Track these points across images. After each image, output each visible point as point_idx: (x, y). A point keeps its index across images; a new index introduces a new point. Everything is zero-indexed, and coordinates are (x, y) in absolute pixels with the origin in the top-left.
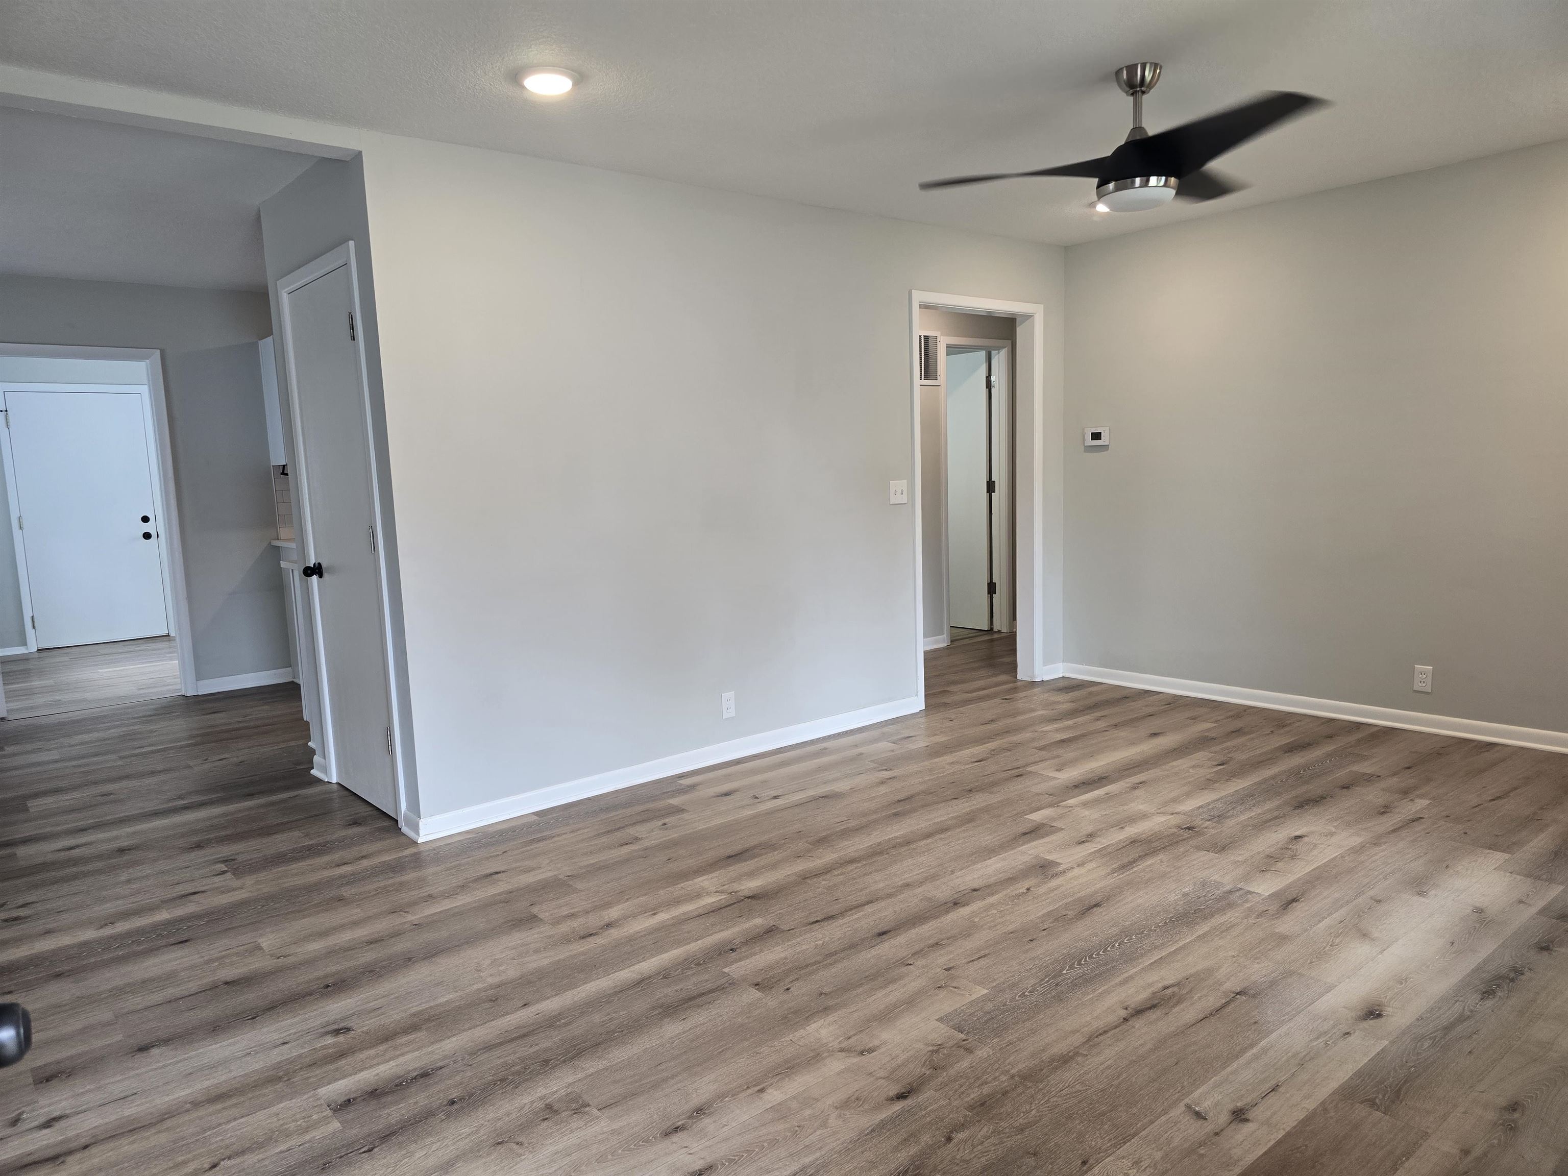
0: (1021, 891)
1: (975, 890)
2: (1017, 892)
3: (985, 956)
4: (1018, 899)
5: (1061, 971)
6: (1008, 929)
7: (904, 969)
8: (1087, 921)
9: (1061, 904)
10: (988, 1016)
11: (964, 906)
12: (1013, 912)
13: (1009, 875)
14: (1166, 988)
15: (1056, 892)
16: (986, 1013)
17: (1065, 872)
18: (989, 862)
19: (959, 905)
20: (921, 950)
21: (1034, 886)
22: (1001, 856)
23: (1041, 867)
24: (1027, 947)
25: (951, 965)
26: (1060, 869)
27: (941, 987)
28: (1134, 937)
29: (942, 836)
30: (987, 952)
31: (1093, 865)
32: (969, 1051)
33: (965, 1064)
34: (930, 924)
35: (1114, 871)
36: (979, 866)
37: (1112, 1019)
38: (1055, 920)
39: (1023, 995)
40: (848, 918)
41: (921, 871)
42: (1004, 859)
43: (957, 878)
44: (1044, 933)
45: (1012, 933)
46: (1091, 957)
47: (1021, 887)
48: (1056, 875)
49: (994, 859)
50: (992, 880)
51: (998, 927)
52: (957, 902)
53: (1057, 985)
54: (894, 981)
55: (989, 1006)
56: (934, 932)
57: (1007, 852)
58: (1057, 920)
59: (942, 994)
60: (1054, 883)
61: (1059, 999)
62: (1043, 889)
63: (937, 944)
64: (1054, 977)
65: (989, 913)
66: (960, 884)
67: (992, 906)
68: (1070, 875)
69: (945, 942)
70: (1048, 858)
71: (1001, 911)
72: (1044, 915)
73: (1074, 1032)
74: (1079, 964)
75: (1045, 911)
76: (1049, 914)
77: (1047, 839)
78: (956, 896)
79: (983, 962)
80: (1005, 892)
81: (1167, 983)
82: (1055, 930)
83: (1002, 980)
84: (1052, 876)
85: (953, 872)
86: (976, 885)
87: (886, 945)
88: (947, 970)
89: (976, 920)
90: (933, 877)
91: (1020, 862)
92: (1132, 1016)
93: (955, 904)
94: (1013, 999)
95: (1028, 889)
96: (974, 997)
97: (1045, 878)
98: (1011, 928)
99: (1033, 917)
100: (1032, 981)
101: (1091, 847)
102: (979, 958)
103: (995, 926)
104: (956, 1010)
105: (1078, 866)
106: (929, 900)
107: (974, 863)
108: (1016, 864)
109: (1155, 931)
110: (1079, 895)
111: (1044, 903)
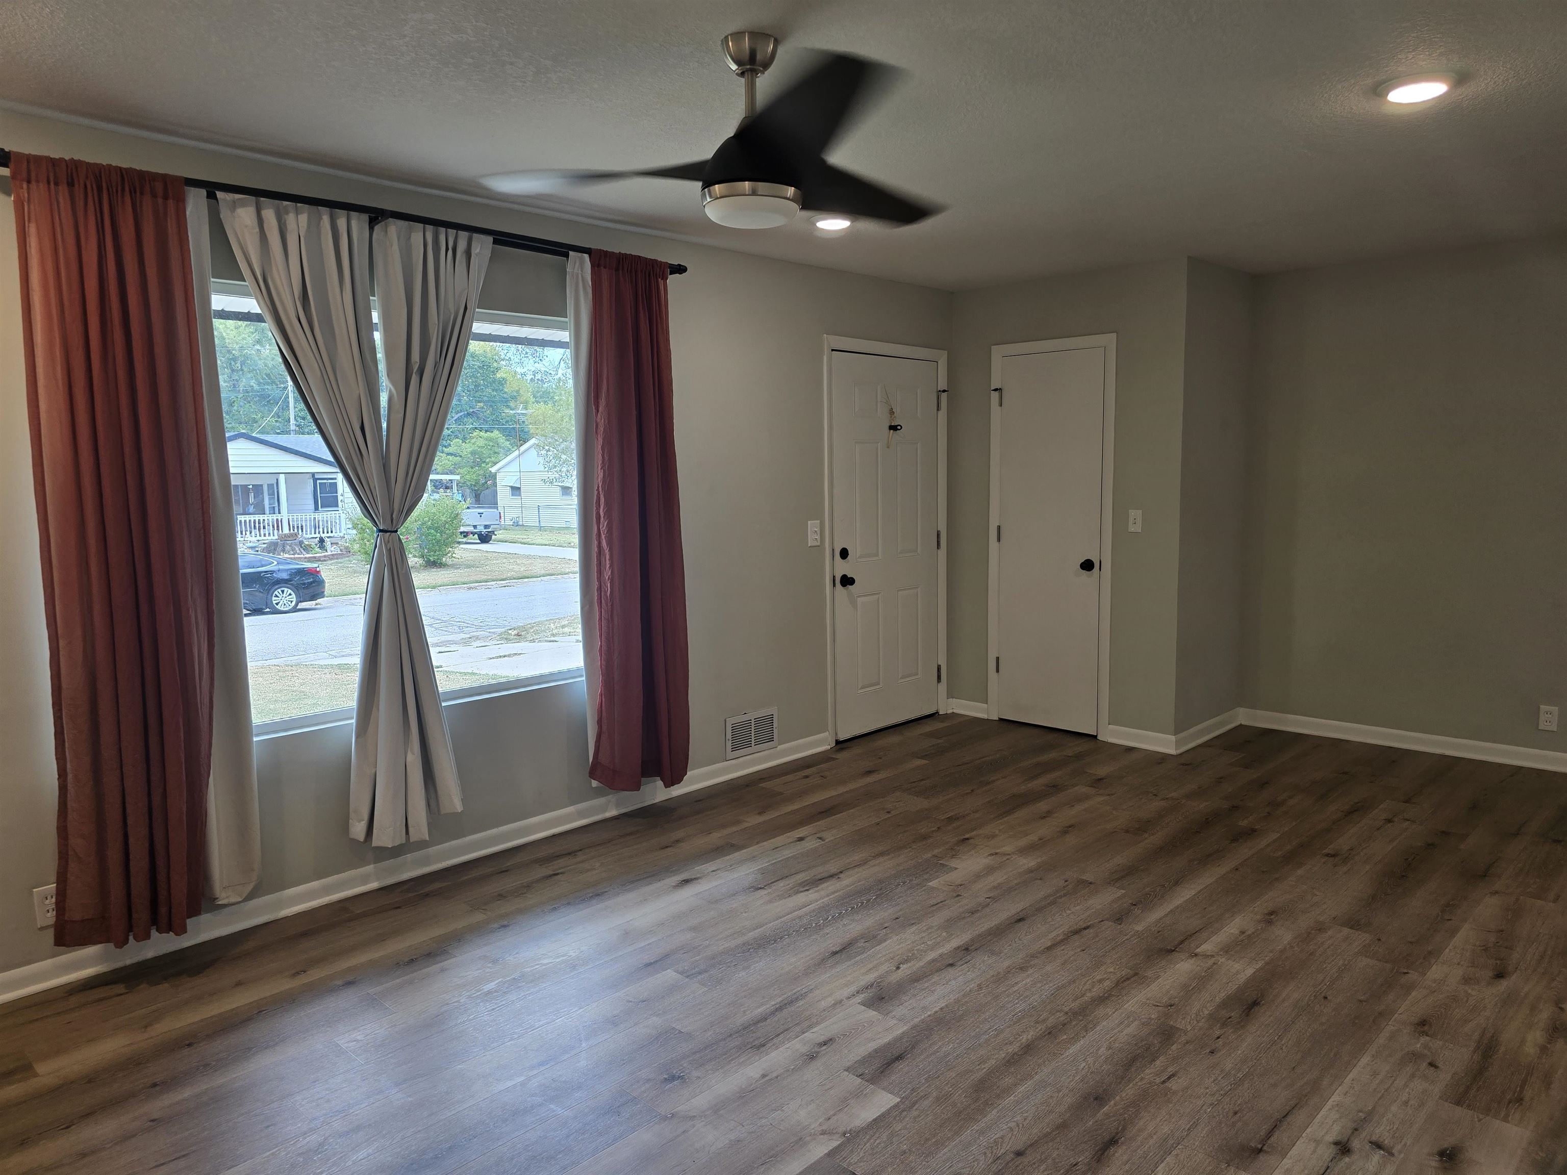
0: (905, 966)
1: (951, 965)
2: (909, 964)
3: (933, 906)
4: (908, 956)
5: (877, 898)
6: (917, 927)
7: (991, 895)
8: (848, 937)
9: (868, 953)
10: (926, 871)
11: (958, 947)
12: (913, 942)
13: (918, 985)
14: (807, 890)
15: (871, 966)
16: (927, 873)
17: (858, 993)
18: (942, 1004)
19: (963, 948)
20: (983, 908)
21: (892, 972)
22: (929, 1013)
23: (883, 998)
24: (901, 913)
25: (956, 899)
26: (863, 996)
27: (961, 885)
28: (814, 925)
29: (1011, 1049)
30: (932, 909)
31: (823, 1004)
32: (935, 856)
33: (936, 852)
34: (983, 929)
35: (803, 996)
36: (952, 997)
37: (850, 872)
38: (876, 937)
39: (904, 883)
40: (1059, 932)
41: (1016, 988)
42: (925, 1008)
43: (972, 980)
44: (886, 925)
45: (913, 924)
46: (853, 908)
47: (906, 970)
48: (867, 988)
49: (937, 1009)
50: (935, 978)
51: (925, 928)
52: (965, 952)
53: (881, 889)
54: (995, 888)
55: (926, 877)
56: (978, 922)
57: (923, 1021)
58: (875, 937)
59: (959, 882)
60: (871, 977)
61: (880, 881)
62: (884, 968)
63: (973, 913)
64: (883, 893)
65: (934, 941)
66: (968, 971)
67: (932, 949)
68: (853, 989)
69: (967, 915)
70: (874, 1013)
71: (923, 943)
72: (885, 940)
73: (874, 866)
74: (862, 903)
75: (884, 945)
76: (880, 943)
77: (873, 1046)
78: (969, 958)
79: (934, 901)
80: (921, 964)
81: (806, 893)
82: (877, 927)
83: (919, 891)
84: (872, 985)
85: (980, 987)
86: (951, 970)
87: (1013, 912)
88: (958, 896)
89: (944, 934)
90: (999, 979)
91: (907, 1004)
92: (836, 875)
93: (967, 949)
94: (911, 881)
95: (898, 968)
96: (937, 881)
97: (881, 982)
98: (914, 928)
99: (895, 938)
100: (898, 890)
101: (817, 1034)
102: (937, 904)
103: (927, 929)
104: (947, 873)
105: (841, 1001)
106: (993, 953)
107: (957, 1001)
108: (911, 1002)
109: (793, 931)
110: (849, 963)
111: (884, 953)
